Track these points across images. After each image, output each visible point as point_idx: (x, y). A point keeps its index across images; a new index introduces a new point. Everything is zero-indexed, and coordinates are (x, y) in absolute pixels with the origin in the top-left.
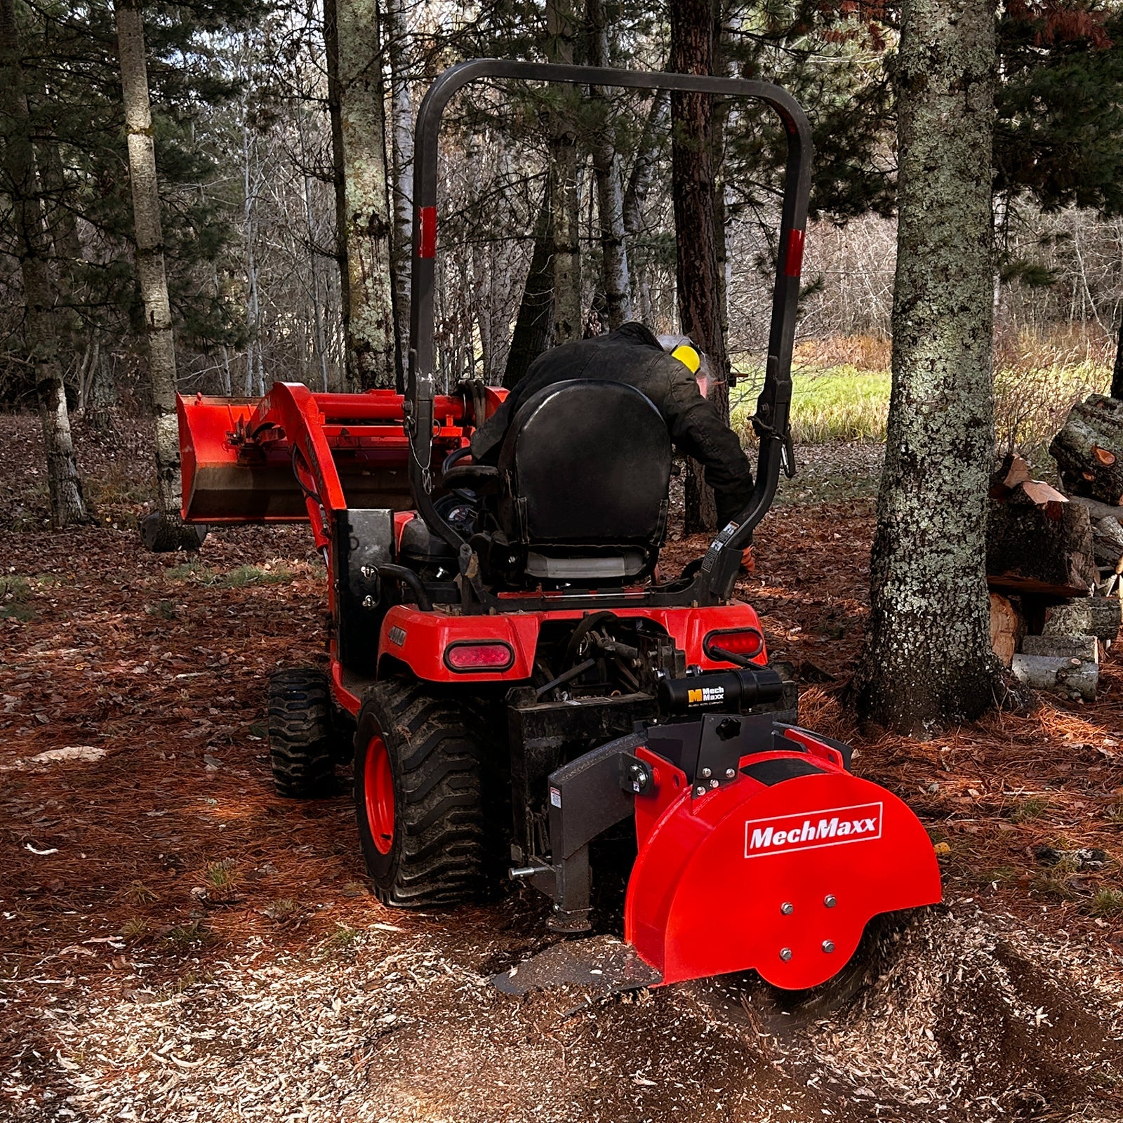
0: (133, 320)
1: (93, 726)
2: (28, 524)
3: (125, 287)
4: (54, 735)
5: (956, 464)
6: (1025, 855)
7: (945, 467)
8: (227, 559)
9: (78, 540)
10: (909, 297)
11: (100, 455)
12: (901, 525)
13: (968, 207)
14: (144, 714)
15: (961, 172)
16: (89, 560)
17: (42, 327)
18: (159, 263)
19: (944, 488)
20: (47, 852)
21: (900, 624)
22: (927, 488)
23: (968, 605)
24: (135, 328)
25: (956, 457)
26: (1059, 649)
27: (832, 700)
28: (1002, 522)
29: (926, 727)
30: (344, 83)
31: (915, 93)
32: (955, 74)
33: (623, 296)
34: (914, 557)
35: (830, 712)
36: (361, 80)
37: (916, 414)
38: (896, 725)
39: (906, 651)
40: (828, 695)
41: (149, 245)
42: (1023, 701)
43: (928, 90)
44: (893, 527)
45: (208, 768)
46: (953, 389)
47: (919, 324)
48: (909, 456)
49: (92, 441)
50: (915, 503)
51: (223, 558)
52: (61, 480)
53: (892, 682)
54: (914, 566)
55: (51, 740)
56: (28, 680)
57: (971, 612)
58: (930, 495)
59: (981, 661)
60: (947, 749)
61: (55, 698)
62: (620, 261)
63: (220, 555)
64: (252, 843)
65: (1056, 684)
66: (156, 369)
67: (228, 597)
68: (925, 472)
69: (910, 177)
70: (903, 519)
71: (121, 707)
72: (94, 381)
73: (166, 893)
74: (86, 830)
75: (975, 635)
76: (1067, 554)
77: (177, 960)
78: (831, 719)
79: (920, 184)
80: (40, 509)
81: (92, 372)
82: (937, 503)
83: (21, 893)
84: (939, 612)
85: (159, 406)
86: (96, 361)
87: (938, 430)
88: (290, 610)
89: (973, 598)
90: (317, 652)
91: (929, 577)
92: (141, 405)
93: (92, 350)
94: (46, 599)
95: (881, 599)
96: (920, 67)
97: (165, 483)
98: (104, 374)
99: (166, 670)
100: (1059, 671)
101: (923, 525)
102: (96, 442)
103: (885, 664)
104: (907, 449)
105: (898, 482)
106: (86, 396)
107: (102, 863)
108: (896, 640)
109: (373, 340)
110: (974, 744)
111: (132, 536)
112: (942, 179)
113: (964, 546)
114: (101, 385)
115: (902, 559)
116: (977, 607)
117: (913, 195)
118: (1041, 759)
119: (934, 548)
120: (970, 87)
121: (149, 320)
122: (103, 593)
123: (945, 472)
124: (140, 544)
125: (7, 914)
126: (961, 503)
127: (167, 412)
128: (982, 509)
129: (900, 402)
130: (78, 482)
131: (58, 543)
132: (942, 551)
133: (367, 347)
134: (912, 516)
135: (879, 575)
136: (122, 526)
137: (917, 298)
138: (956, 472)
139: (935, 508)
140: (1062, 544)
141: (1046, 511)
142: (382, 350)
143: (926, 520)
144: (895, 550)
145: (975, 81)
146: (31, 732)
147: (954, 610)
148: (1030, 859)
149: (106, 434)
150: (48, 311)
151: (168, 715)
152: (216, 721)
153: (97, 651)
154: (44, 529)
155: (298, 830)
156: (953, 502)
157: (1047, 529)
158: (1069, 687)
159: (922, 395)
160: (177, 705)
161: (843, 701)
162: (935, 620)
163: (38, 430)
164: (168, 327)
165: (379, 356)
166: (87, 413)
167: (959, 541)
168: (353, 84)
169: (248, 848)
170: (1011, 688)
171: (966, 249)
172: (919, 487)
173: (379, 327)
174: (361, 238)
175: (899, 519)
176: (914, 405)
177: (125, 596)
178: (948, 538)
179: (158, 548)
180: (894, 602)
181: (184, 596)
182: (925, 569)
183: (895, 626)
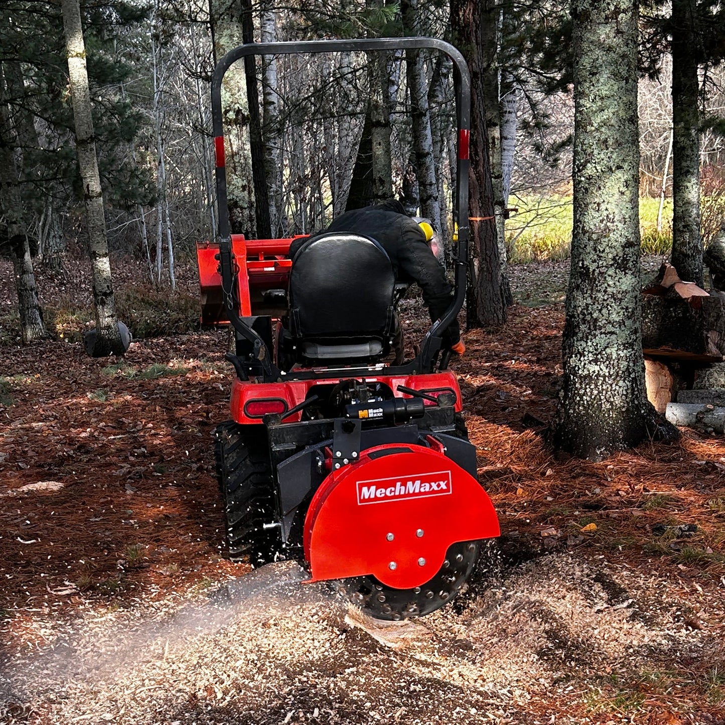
0: (75, 190)
1: (55, 470)
2: (5, 341)
3: (69, 166)
4: (31, 476)
5: (616, 273)
6: (645, 530)
7: (609, 275)
8: (143, 361)
9: (41, 351)
10: (582, 161)
11: (54, 288)
12: (581, 316)
13: (620, 98)
14: (87, 462)
15: (615, 75)
16: (49, 364)
17: (12, 197)
18: (92, 150)
19: (608, 289)
20: (29, 542)
21: (581, 384)
22: (597, 291)
23: (628, 369)
24: (76, 195)
25: (616, 268)
26: (703, 398)
27: (538, 437)
28: (660, 312)
29: (598, 452)
30: (216, 16)
31: (582, 23)
32: (609, 9)
33: (428, 154)
34: (590, 337)
35: (536, 446)
36: (228, 14)
37: (589, 240)
38: (578, 452)
39: (585, 402)
40: (536, 434)
41: (85, 137)
42: (668, 434)
43: (591, 21)
44: (575, 318)
45: (128, 492)
46: (613, 222)
47: (589, 179)
48: (584, 268)
49: (48, 278)
50: (589, 301)
51: (141, 360)
52: (28, 308)
53: (576, 423)
54: (590, 344)
55: (29, 479)
56: (13, 443)
57: (630, 373)
58: (599, 295)
59: (638, 407)
60: (611, 467)
61: (30, 453)
62: (425, 128)
63: (139, 358)
64: (154, 535)
65: (696, 422)
66: (92, 225)
67: (143, 386)
68: (595, 280)
69: (581, 80)
70: (581, 312)
71: (73, 457)
72: (49, 234)
73: (102, 563)
74: (52, 530)
75: (633, 390)
76: (705, 332)
77: (108, 598)
78: (536, 450)
79: (587, 84)
80: (13, 330)
81: (47, 227)
82: (604, 300)
83: (16, 564)
84: (607, 374)
85: (94, 252)
86: (49, 219)
87: (604, 251)
88: (184, 393)
89: (631, 364)
90: (200, 419)
91: (599, 350)
92: (82, 250)
93: (47, 211)
94: (21, 392)
95: (569, 367)
96: (585, 5)
97: (100, 307)
98: (56, 228)
99: (101, 434)
100: (698, 414)
101: (595, 315)
102: (52, 279)
103: (571, 411)
104: (583, 264)
105: (578, 287)
106: (44, 245)
107: (63, 547)
108: (579, 394)
109: (240, 200)
110: (630, 463)
111: (78, 347)
112: (602, 80)
113: (623, 328)
114: (54, 236)
115: (582, 339)
116: (634, 370)
117: (583, 93)
118: (674, 471)
119: (603, 330)
120: (620, 16)
121: (86, 191)
122: (58, 386)
123: (609, 279)
124: (84, 352)
125: (8, 576)
126: (621, 300)
127: (100, 256)
128: (636, 303)
129: (578, 233)
130: (40, 309)
131: (27, 354)
132: (609, 333)
133: (236, 204)
134: (587, 310)
135: (567, 351)
136: (72, 340)
137: (587, 162)
138: (617, 279)
139: (603, 304)
140: (702, 326)
141: (691, 303)
142: (246, 206)
143: (597, 312)
144: (577, 333)
145: (623, 12)
146: (16, 474)
147: (618, 373)
148: (648, 532)
149: (58, 273)
150: (16, 185)
151: (103, 461)
152: (133, 465)
153: (56, 423)
154: (17, 344)
155: (183, 526)
156: (615, 299)
157: (691, 315)
158: (705, 425)
159: (592, 227)
160: (108, 456)
161: (545, 438)
162: (604, 380)
163: (10, 272)
164: (100, 195)
165: (244, 211)
166: (44, 258)
167: (620, 326)
168: (222, 17)
169: (152, 538)
170: (660, 425)
171: (620, 127)
172: (592, 290)
173: (244, 190)
174: (229, 127)
175: (579, 312)
176: (587, 234)
177: (74, 388)
178: (613, 324)
179: (96, 354)
180: (577, 368)
181: (113, 386)
182: (597, 345)
183: (578, 385)
